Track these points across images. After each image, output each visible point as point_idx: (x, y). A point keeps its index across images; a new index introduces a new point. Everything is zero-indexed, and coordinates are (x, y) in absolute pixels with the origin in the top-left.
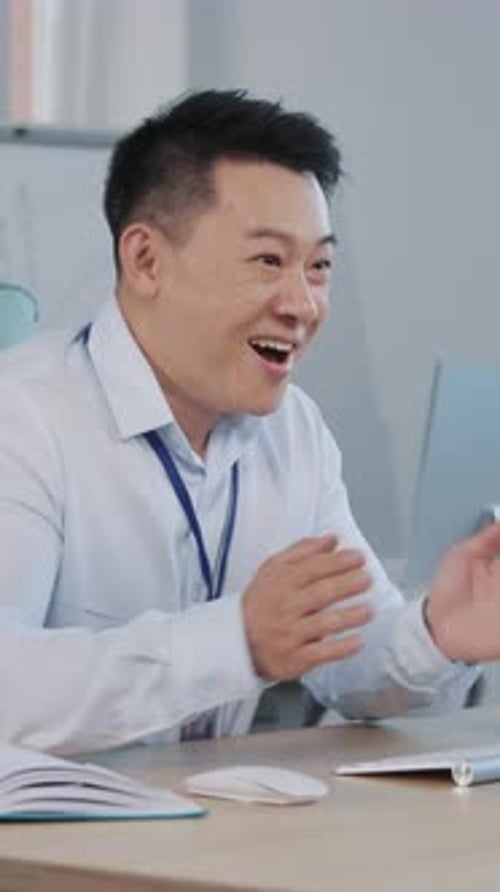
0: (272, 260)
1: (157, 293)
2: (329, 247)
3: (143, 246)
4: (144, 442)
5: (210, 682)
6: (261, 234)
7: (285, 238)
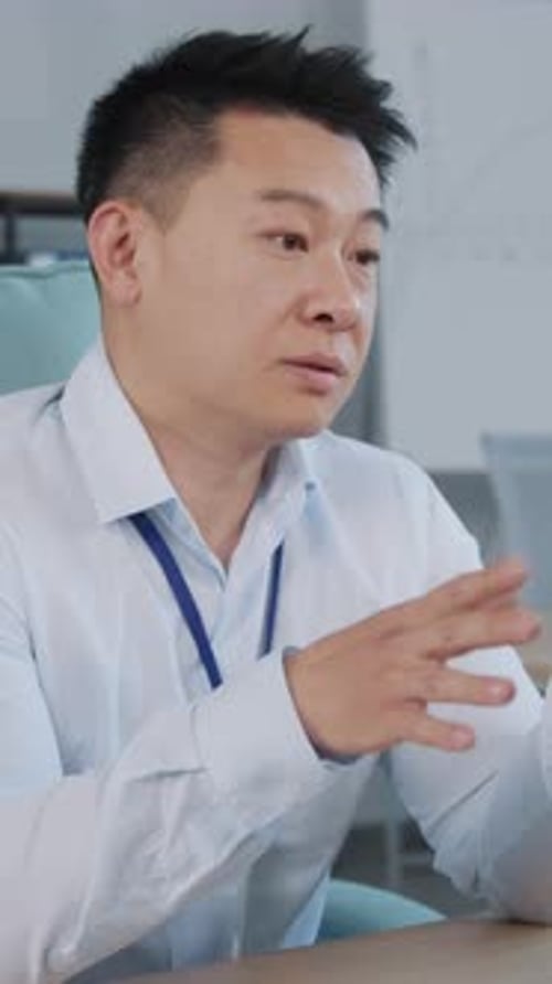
0: (294, 242)
1: (137, 299)
2: (376, 227)
3: (121, 233)
4: (132, 529)
5: (262, 781)
6: (276, 196)
7: (311, 203)
